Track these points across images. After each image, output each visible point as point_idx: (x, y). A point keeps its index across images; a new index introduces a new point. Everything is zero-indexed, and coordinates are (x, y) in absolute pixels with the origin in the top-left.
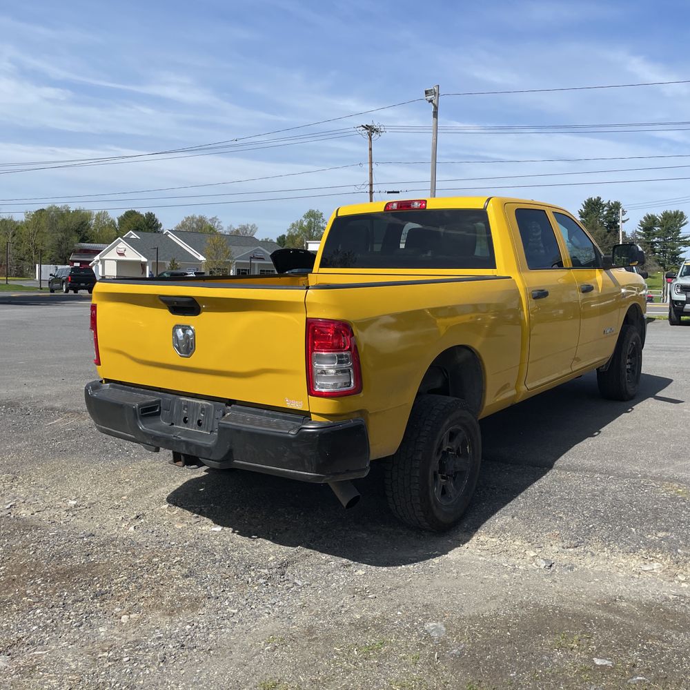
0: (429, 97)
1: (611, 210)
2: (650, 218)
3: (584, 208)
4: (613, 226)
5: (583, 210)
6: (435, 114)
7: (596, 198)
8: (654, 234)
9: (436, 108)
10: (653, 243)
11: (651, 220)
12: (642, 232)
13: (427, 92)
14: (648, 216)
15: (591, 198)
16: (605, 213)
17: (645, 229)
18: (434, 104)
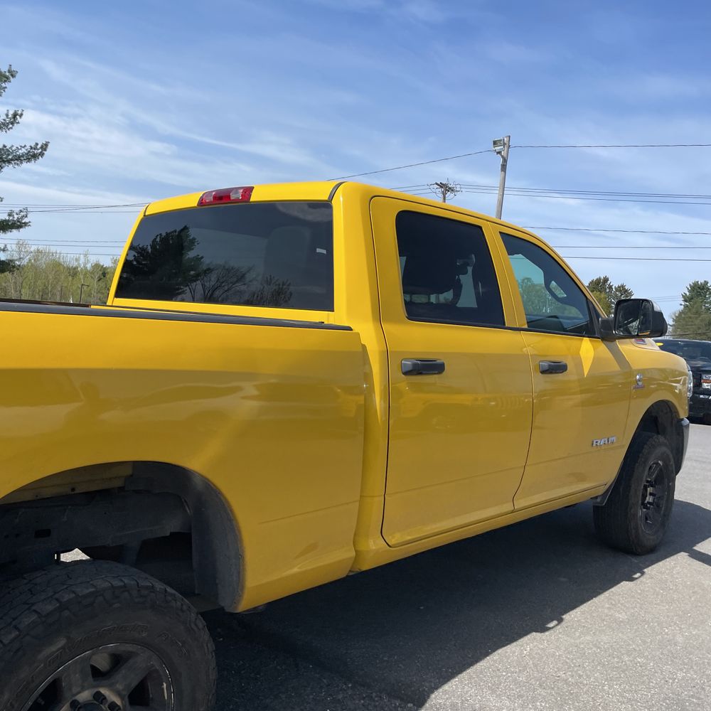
0: (498, 148)
3: (689, 291)
5: (688, 294)
6: (504, 167)
7: (703, 282)
9: (505, 160)
13: (495, 143)
15: (698, 282)
18: (502, 156)
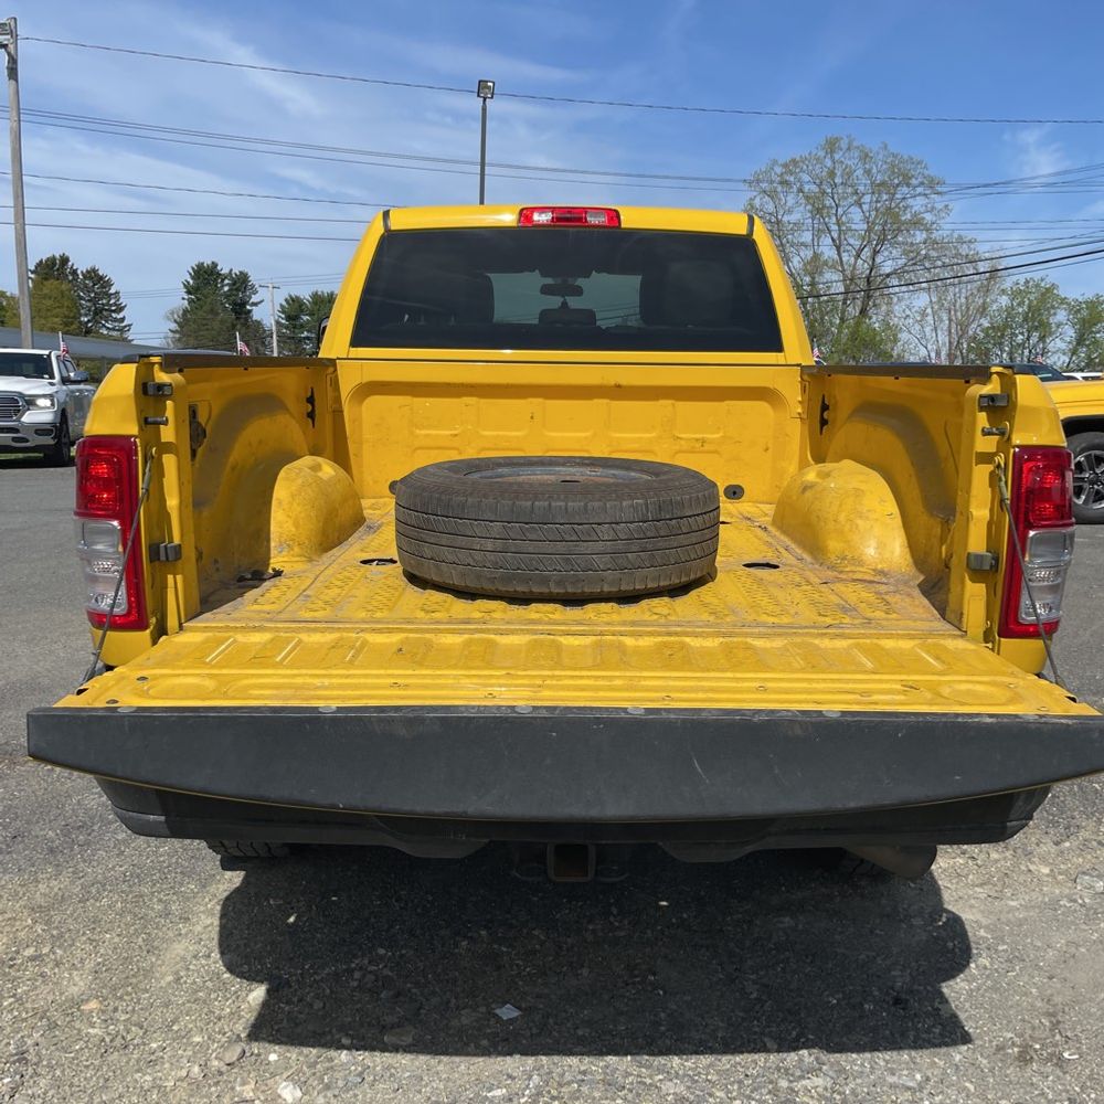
1: (234, 284)
2: (293, 301)
3: (193, 278)
4: (241, 310)
5: (191, 282)
6: (12, 72)
7: (209, 263)
8: (302, 326)
9: (13, 61)
10: (301, 340)
11: (296, 305)
12: (283, 321)
14: (290, 296)
15: (203, 264)
16: (226, 289)
17: (288, 318)
18: (9, 54)
